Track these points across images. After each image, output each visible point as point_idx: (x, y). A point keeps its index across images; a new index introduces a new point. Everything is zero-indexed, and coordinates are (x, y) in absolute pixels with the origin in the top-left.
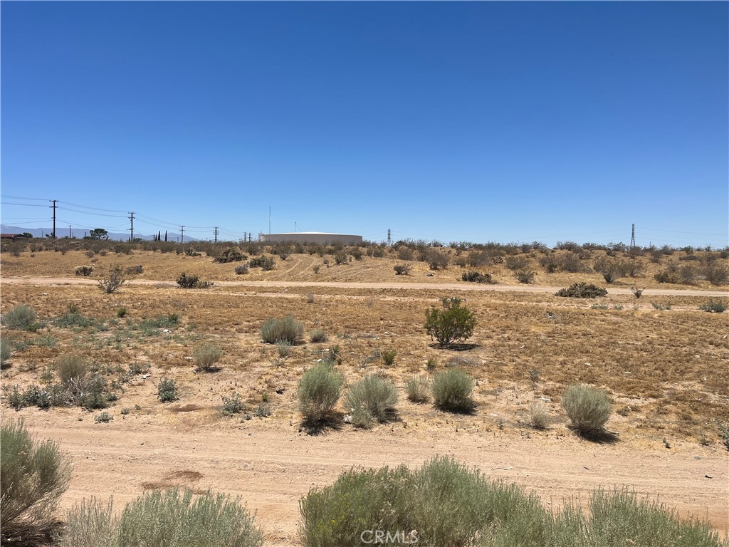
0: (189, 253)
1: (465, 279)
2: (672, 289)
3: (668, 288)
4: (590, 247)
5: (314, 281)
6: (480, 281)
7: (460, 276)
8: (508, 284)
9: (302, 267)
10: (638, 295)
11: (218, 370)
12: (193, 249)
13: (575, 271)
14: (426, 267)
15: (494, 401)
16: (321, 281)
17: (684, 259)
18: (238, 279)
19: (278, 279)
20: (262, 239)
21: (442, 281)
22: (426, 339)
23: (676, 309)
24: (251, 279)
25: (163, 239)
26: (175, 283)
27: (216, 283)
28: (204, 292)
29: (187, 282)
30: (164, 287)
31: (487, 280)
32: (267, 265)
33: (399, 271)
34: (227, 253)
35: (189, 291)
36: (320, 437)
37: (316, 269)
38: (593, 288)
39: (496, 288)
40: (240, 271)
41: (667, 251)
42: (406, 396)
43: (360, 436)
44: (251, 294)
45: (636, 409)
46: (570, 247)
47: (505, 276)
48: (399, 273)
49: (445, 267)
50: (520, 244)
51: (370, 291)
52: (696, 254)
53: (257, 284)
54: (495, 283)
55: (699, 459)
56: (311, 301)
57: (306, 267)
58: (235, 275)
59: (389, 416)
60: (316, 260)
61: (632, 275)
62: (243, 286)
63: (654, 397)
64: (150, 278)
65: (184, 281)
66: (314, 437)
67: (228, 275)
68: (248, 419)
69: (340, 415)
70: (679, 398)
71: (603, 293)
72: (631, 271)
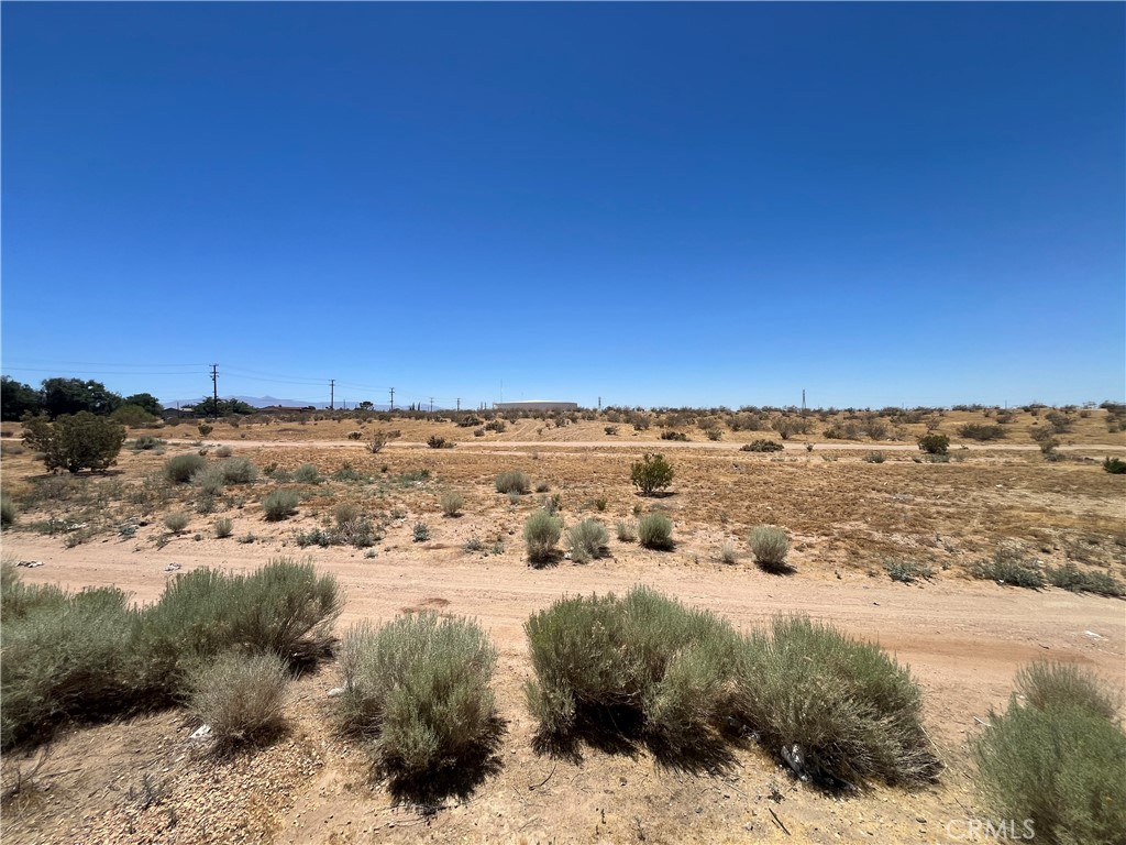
0: (437, 419)
1: (664, 438)
2: (838, 443)
4: (768, 410)
5: (538, 441)
6: (677, 439)
7: (659, 436)
8: (699, 441)
9: (528, 429)
10: (810, 449)
11: (459, 515)
12: (439, 416)
13: (756, 430)
14: (631, 428)
15: (690, 540)
16: (544, 441)
17: (847, 418)
18: (476, 440)
19: (510, 440)
20: (496, 407)
21: (644, 440)
22: (632, 489)
23: (842, 461)
24: (487, 440)
25: (416, 409)
26: (426, 445)
27: (458, 444)
28: (449, 451)
29: (436, 443)
30: (417, 447)
31: (682, 438)
32: (499, 429)
33: (609, 431)
34: (467, 419)
35: (438, 450)
36: (544, 571)
37: (540, 431)
38: (771, 443)
39: (690, 444)
40: (478, 434)
41: (832, 412)
42: (617, 536)
43: (580, 569)
44: (487, 452)
45: (810, 546)
46: (751, 410)
47: (697, 435)
48: (609, 434)
49: (647, 428)
50: (709, 408)
51: (584, 449)
52: (857, 414)
53: (491, 444)
54: (689, 441)
55: (867, 588)
56: (535, 458)
57: (531, 429)
58: (473, 437)
59: (603, 553)
60: (539, 424)
61: (804, 432)
62: (480, 446)
63: (826, 535)
64: (407, 440)
65: (434, 443)
66: (539, 571)
67: (468, 437)
68: (486, 555)
69: (561, 553)
70: (847, 536)
71: (780, 448)
72: (803, 429)
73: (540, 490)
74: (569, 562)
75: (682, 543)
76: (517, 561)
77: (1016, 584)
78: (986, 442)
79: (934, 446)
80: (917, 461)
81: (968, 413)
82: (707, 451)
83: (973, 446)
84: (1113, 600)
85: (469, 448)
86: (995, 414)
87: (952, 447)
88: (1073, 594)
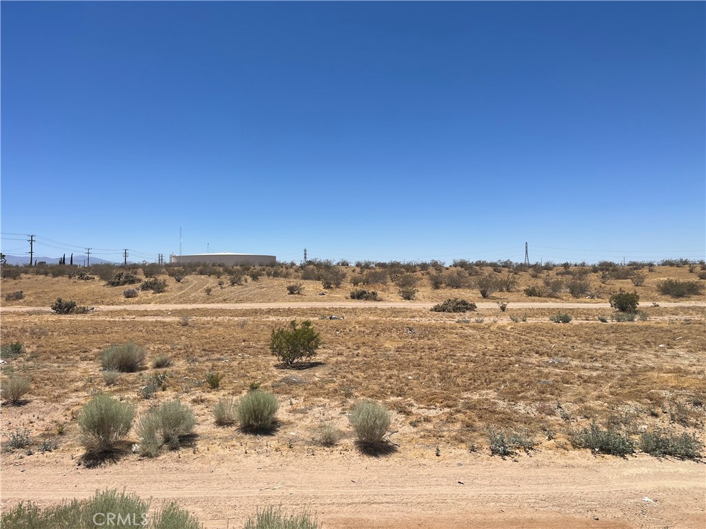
0: (82, 277)
1: (353, 297)
2: (536, 302)
3: (534, 301)
4: (480, 264)
5: (204, 303)
6: (367, 298)
7: (349, 295)
8: (392, 300)
9: (195, 289)
10: (503, 309)
13: (458, 287)
14: (319, 286)
15: (300, 419)
16: (211, 303)
17: (560, 274)
18: (125, 303)
19: (167, 302)
20: (173, 260)
21: (331, 299)
23: (530, 321)
24: (139, 303)
25: (68, 262)
26: (50, 309)
27: (96, 308)
28: (80, 317)
29: (63, 308)
30: (38, 313)
31: (373, 297)
32: (158, 288)
33: (292, 290)
34: (120, 276)
35: (63, 317)
37: (208, 291)
38: (464, 303)
39: (380, 305)
40: (129, 295)
41: (548, 267)
43: (149, 464)
44: (128, 318)
45: (427, 420)
46: (463, 264)
47: (393, 293)
48: (292, 293)
49: (338, 285)
50: (420, 262)
51: (255, 312)
52: (571, 269)
53: (142, 307)
54: (381, 300)
55: (460, 465)
56: (185, 324)
57: (200, 288)
58: (123, 299)
60: (211, 281)
61: (508, 290)
62: (125, 310)
63: (449, 407)
64: (29, 304)
65: (60, 307)
66: (91, 471)
67: (115, 299)
68: (30, 454)
69: (130, 445)
70: (470, 406)
71: (472, 307)
72: (507, 286)
73: (158, 366)
74: (136, 456)
75: (290, 423)
76: (67, 460)
77: (608, 452)
78: (681, 299)
79: (625, 304)
80: (603, 321)
81: (675, 268)
82: (395, 312)
83: (666, 304)
84: (687, 462)
85: (107, 313)
86: (698, 269)
87: (642, 304)
88: (654, 458)
